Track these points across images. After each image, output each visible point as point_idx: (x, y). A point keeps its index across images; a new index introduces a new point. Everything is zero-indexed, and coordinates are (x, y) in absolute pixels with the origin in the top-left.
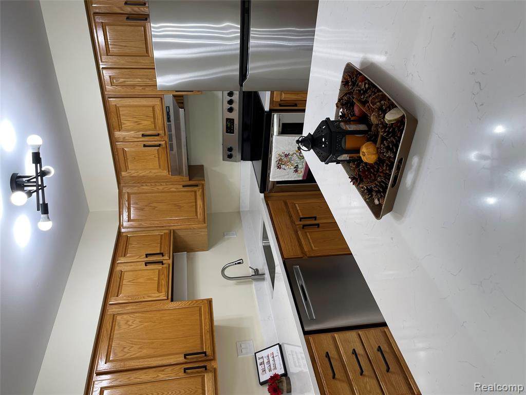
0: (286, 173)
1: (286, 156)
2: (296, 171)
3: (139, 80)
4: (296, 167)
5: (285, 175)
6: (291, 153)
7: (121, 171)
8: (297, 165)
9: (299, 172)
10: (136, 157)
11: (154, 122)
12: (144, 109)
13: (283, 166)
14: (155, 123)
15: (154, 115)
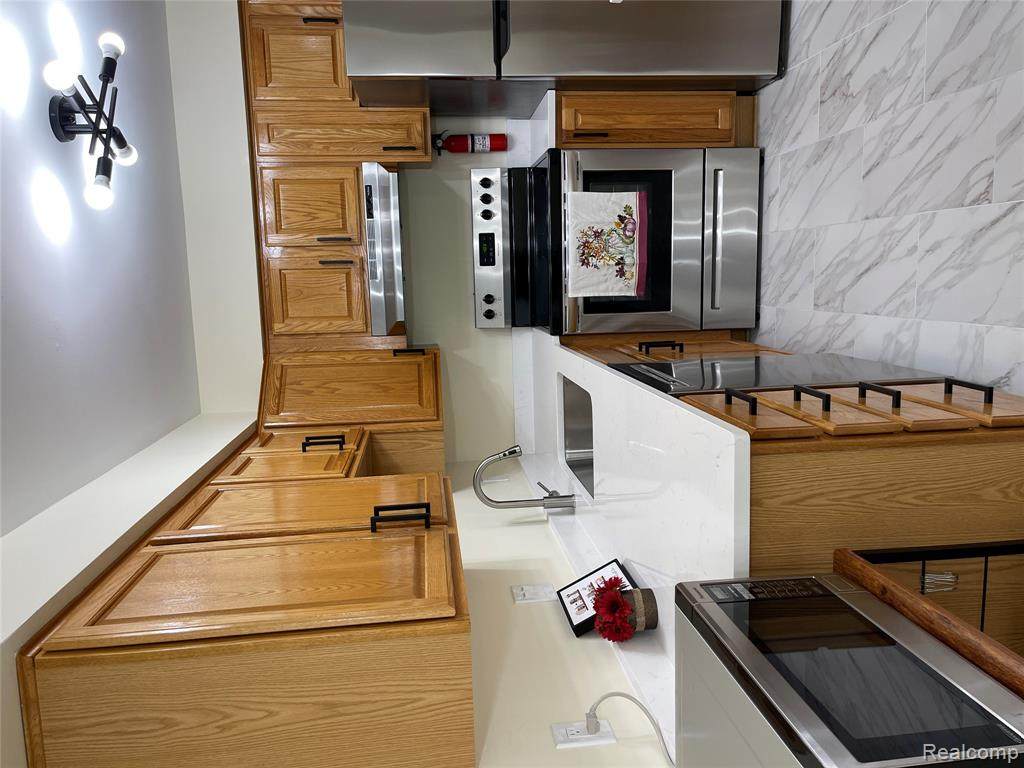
0: (602, 278)
1: (598, 235)
2: (621, 273)
3: (319, 131)
4: (620, 262)
5: (599, 283)
6: (607, 229)
7: (272, 322)
8: (622, 258)
9: (628, 275)
10: (305, 291)
11: (344, 214)
12: (324, 187)
13: (593, 261)
14: (344, 218)
15: (343, 200)
